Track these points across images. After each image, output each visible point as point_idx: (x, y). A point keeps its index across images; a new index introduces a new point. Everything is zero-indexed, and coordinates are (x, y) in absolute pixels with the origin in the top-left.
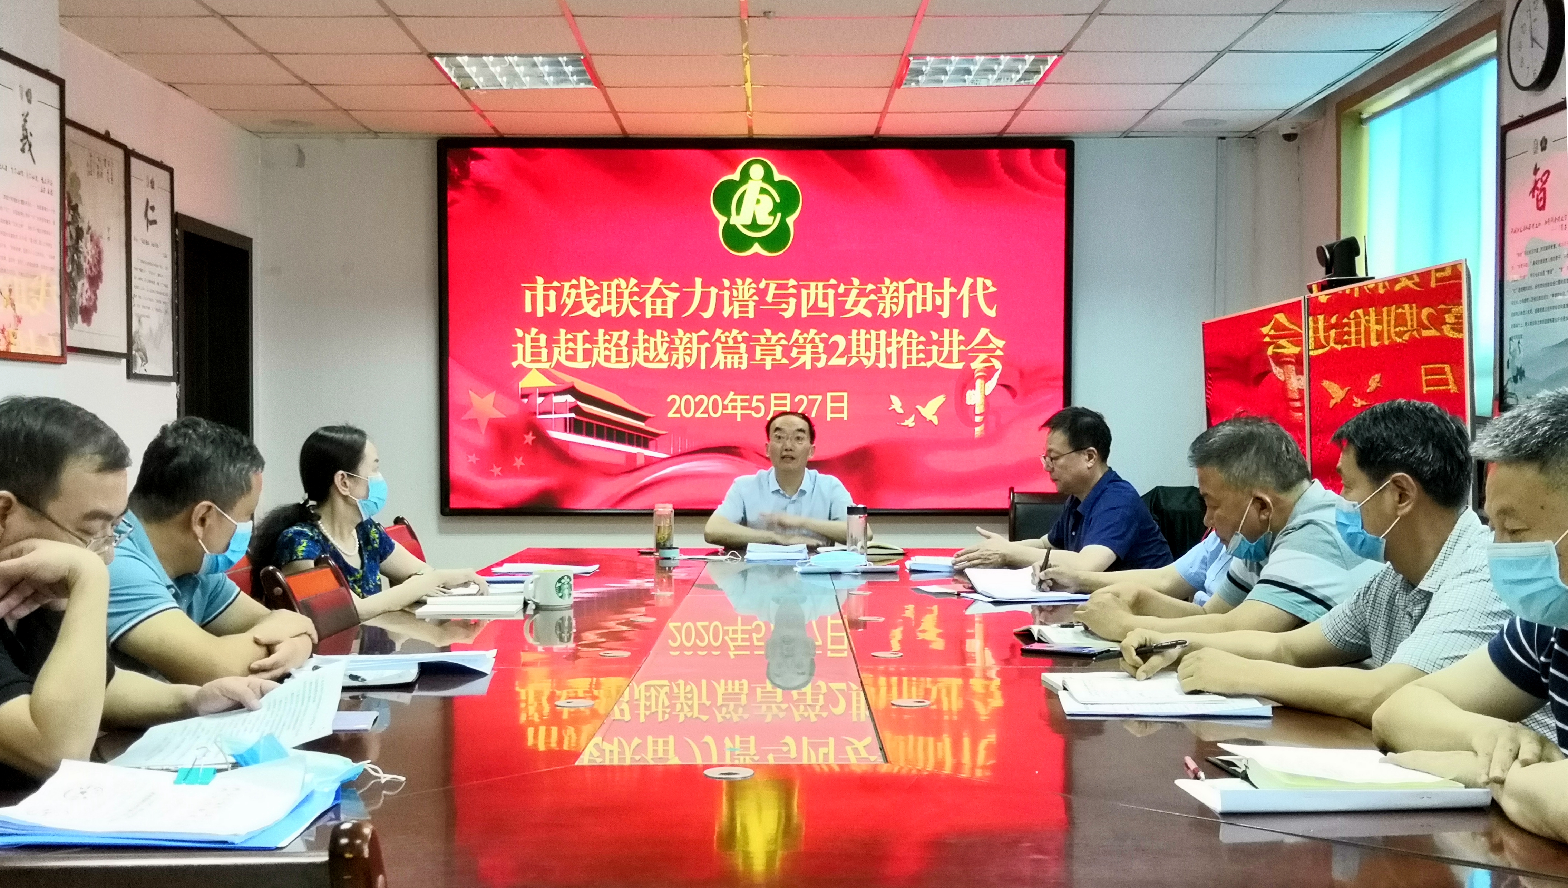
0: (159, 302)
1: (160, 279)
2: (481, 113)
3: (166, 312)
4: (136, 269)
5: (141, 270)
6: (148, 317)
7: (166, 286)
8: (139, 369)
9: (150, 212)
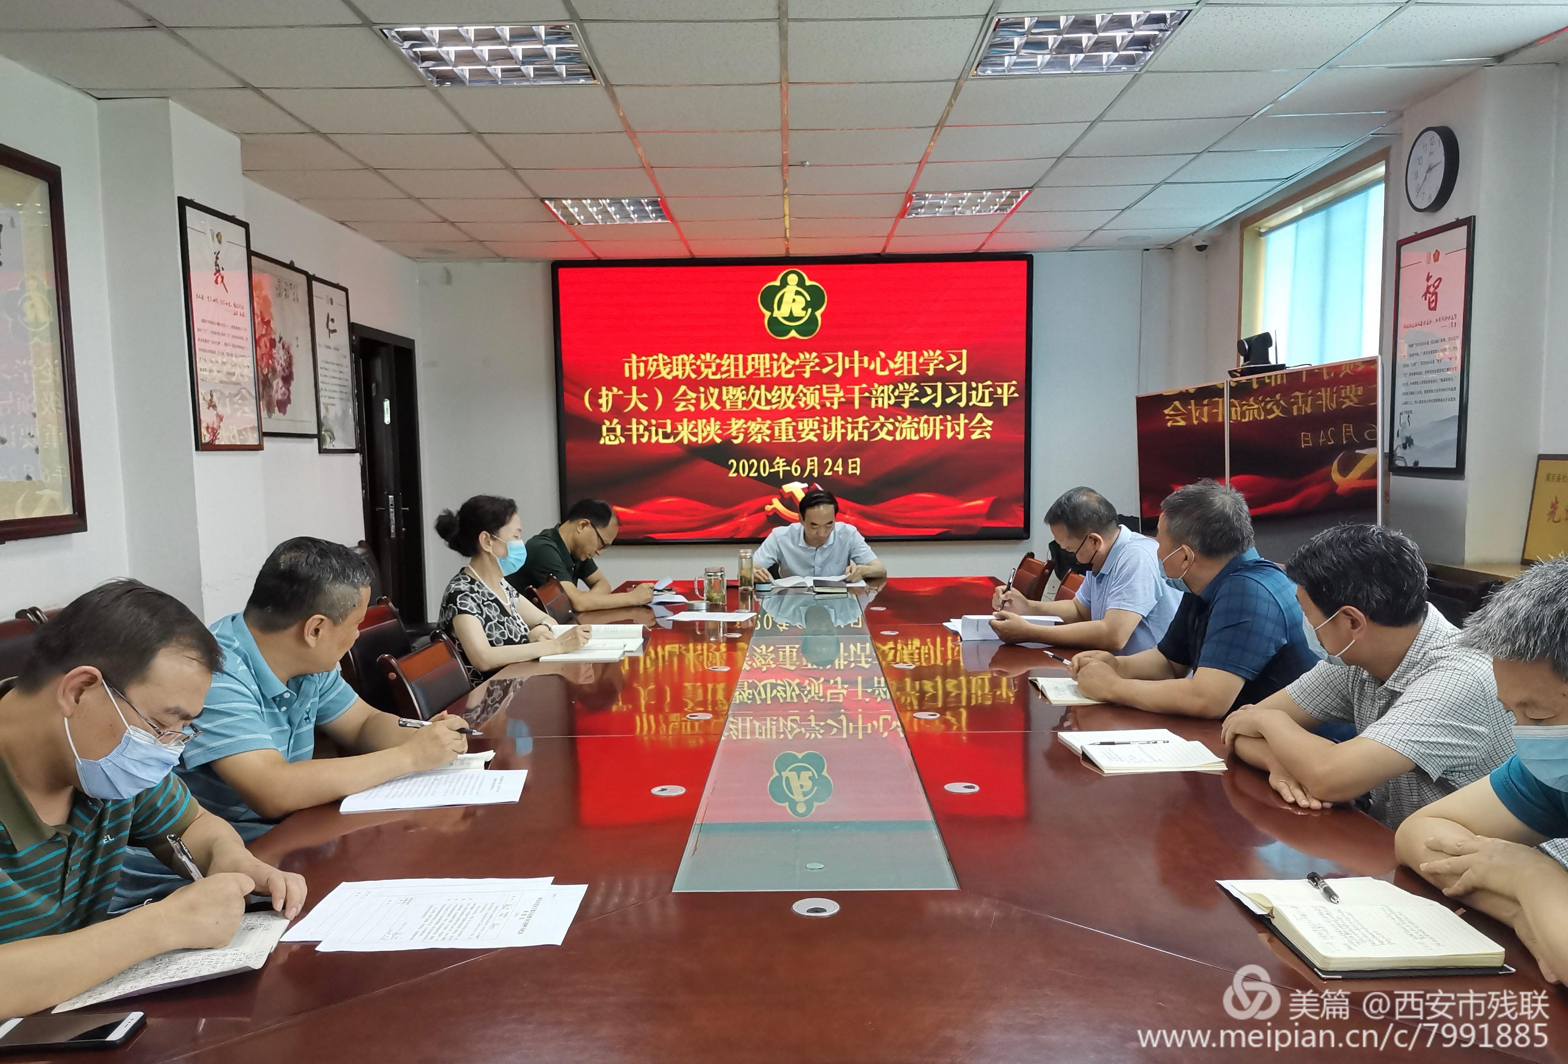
0: (341, 392)
1: (341, 376)
2: (583, 242)
3: (348, 400)
4: (321, 368)
5: (326, 369)
6: (333, 405)
7: (347, 380)
8: (328, 446)
9: (330, 322)
